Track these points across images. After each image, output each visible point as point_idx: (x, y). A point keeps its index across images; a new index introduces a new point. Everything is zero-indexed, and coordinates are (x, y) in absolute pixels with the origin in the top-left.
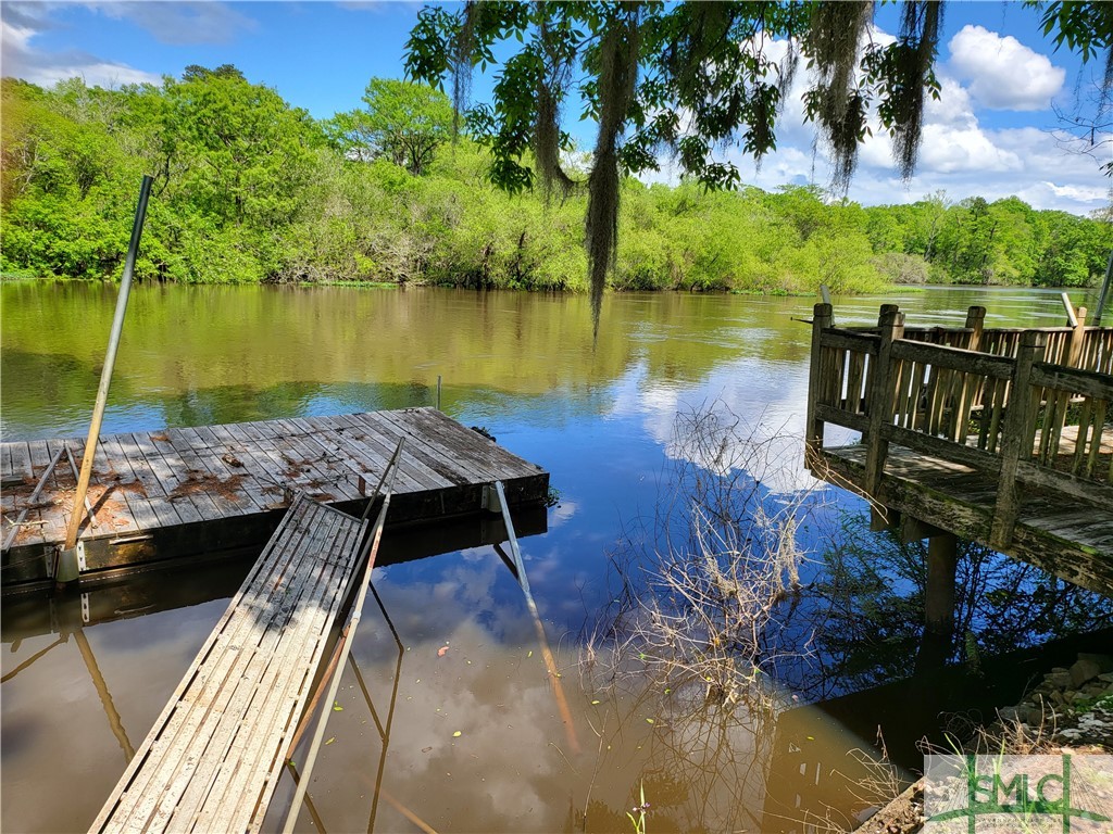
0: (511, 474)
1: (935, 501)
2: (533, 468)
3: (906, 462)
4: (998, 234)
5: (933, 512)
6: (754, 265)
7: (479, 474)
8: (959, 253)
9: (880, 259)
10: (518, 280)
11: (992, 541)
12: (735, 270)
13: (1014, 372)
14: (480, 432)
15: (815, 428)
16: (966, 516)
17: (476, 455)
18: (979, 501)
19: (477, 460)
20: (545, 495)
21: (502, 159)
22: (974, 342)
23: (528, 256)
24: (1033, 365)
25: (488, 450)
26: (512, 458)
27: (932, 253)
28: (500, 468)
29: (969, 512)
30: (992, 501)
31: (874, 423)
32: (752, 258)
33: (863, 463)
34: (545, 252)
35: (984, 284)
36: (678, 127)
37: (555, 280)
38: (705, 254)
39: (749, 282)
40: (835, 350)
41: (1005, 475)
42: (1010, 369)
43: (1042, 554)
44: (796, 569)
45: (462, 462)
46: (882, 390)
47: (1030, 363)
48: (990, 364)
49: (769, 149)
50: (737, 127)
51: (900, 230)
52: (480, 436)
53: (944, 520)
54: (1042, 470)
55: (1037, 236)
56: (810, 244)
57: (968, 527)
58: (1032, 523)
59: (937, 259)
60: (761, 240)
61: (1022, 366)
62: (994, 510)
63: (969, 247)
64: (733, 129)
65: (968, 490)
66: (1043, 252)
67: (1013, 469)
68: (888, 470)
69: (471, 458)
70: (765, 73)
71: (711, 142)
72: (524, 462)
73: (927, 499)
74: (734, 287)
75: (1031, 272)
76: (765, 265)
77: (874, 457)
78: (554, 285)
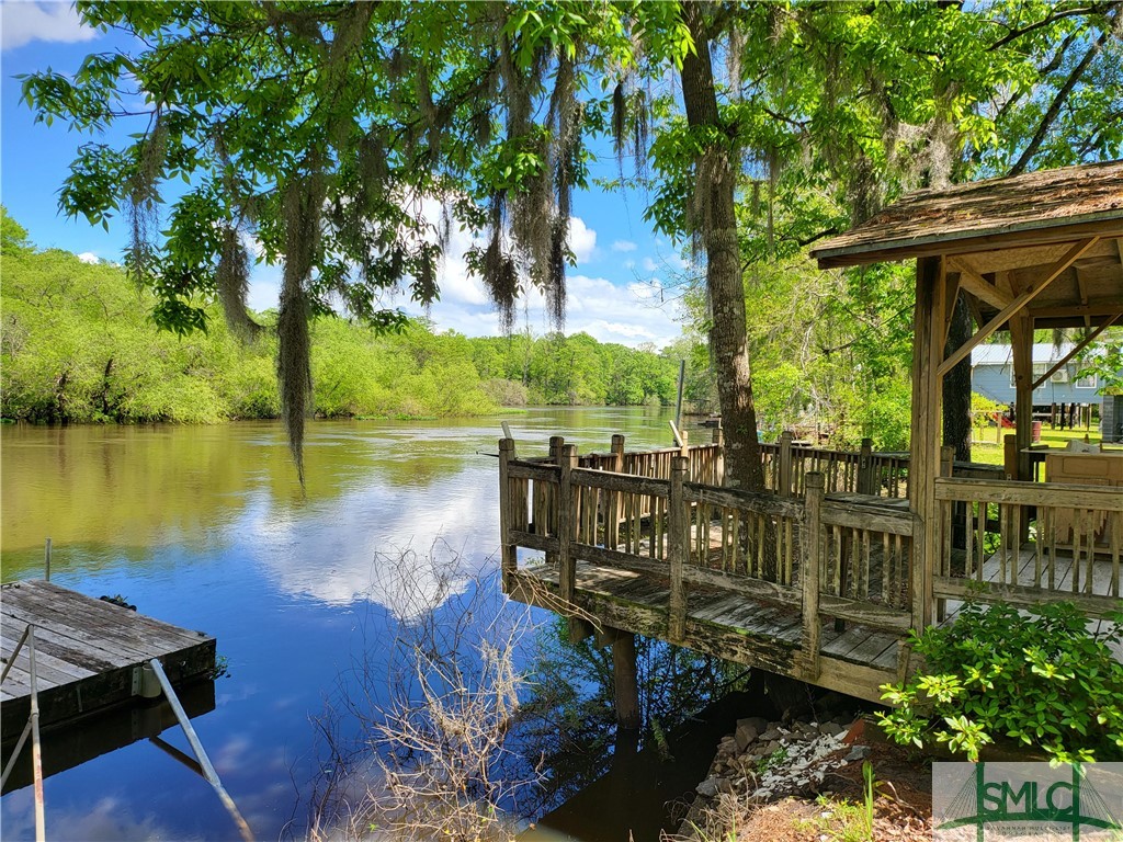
0: (168, 648)
1: (621, 608)
2: (194, 635)
3: (591, 575)
4: (577, 363)
5: (621, 618)
6: (377, 391)
7: (125, 654)
8: (549, 378)
9: (486, 384)
10: (105, 412)
11: (671, 636)
12: (358, 397)
13: (670, 491)
14: (113, 601)
15: (510, 554)
16: (648, 617)
17: (115, 631)
18: (655, 602)
19: (117, 637)
20: (212, 666)
21: (167, 299)
22: (619, 464)
23: (118, 385)
24: (684, 485)
25: (129, 623)
26: (164, 628)
27: (528, 379)
28: (151, 642)
29: (649, 613)
30: (666, 599)
31: (562, 543)
32: (375, 384)
33: (556, 581)
34: (140, 380)
35: (570, 404)
36: (348, 276)
37: (155, 412)
38: (326, 381)
39: (373, 408)
40: (521, 480)
41: (673, 578)
42: (666, 489)
43: (709, 641)
44: (515, 694)
45: (98, 643)
46: (567, 513)
47: (681, 484)
48: (651, 485)
49: (433, 298)
50: (401, 278)
51: (500, 358)
52: (115, 607)
53: (630, 624)
54: (701, 570)
55: (605, 363)
56: (427, 371)
57: (650, 627)
58: (698, 615)
59: (532, 384)
60: (379, 368)
61: (676, 485)
62: (669, 608)
63: (556, 373)
64: (398, 280)
65: (643, 594)
66: (610, 377)
67: (680, 572)
68: (579, 584)
69: (110, 635)
70: (423, 232)
71: (378, 290)
72: (181, 630)
73: (614, 606)
74: (358, 413)
75: (604, 394)
76: (388, 392)
77: (566, 574)
78: (153, 417)
